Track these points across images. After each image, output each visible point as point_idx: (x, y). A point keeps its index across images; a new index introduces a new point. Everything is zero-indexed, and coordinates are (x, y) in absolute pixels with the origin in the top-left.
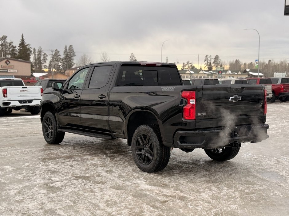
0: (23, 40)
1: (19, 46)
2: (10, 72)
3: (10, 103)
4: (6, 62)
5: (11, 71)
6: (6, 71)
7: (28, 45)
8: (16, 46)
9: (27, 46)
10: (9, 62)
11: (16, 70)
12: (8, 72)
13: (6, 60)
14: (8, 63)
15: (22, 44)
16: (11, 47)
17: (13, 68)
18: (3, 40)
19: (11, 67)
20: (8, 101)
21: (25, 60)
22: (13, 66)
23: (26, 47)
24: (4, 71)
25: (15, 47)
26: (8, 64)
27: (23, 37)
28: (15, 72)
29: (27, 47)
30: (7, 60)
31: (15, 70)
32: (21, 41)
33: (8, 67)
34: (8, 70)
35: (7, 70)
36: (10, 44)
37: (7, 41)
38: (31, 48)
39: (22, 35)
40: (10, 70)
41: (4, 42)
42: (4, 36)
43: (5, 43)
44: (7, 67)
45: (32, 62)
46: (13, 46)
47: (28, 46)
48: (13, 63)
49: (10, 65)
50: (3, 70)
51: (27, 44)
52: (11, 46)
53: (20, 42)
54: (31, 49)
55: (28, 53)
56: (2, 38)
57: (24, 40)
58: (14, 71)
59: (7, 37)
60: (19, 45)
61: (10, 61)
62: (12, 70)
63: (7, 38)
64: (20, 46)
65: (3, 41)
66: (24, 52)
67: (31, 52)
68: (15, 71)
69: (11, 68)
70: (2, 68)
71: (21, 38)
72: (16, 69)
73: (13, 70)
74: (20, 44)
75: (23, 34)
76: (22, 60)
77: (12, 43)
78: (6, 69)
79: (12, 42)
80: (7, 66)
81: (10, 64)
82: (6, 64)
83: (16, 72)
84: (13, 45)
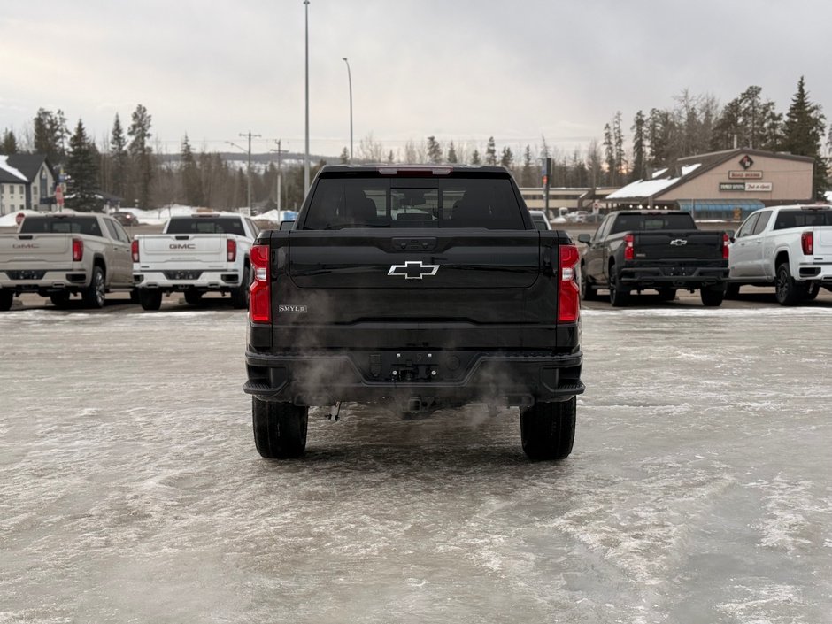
0: (802, 95)
1: (788, 115)
2: (751, 189)
3: (819, 270)
4: (742, 163)
5: (753, 187)
6: (742, 186)
7: (816, 108)
8: (781, 115)
9: (811, 111)
10: (752, 162)
11: (770, 184)
12: (747, 189)
13: (741, 157)
14: (748, 164)
15: (800, 107)
16: (768, 118)
17: (760, 179)
18: (750, 99)
19: (755, 175)
20: (815, 264)
21: (802, 154)
22: (760, 173)
23: (808, 114)
24: (735, 187)
25: (779, 118)
26: (746, 168)
27: (804, 87)
28: (765, 189)
29: (812, 115)
30: (747, 157)
31: (766, 184)
32: (795, 98)
33: (747, 175)
34: (747, 184)
35: (744, 184)
36: (764, 108)
37: (759, 101)
38: (822, 116)
39: (801, 82)
40: (752, 184)
41: (752, 104)
42: (751, 87)
43: (754, 108)
44: (744, 177)
45: (823, 158)
46: (773, 116)
47: (815, 111)
48: (761, 163)
49: (754, 170)
50: (732, 184)
51: (812, 106)
52: (768, 114)
53: (794, 103)
54: (822, 120)
55: (814, 133)
56: (748, 93)
57: (804, 96)
58: (763, 187)
59: (760, 89)
60: (789, 112)
61: (752, 157)
62: (756, 184)
63: (762, 92)
64: (792, 112)
65: (750, 101)
66: (801, 129)
67: (822, 129)
68: (767, 187)
69: (757, 178)
70: (730, 178)
71: (797, 91)
72: (768, 182)
73: (760, 184)
74: (791, 109)
75: (802, 79)
76: (789, 154)
77: (771, 107)
78: (742, 181)
79: (772, 104)
80: (745, 173)
81: (753, 168)
82: (742, 169)
83: (770, 189)
84: (773, 111)
